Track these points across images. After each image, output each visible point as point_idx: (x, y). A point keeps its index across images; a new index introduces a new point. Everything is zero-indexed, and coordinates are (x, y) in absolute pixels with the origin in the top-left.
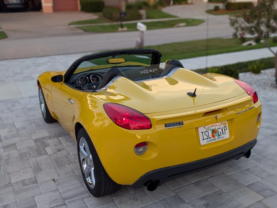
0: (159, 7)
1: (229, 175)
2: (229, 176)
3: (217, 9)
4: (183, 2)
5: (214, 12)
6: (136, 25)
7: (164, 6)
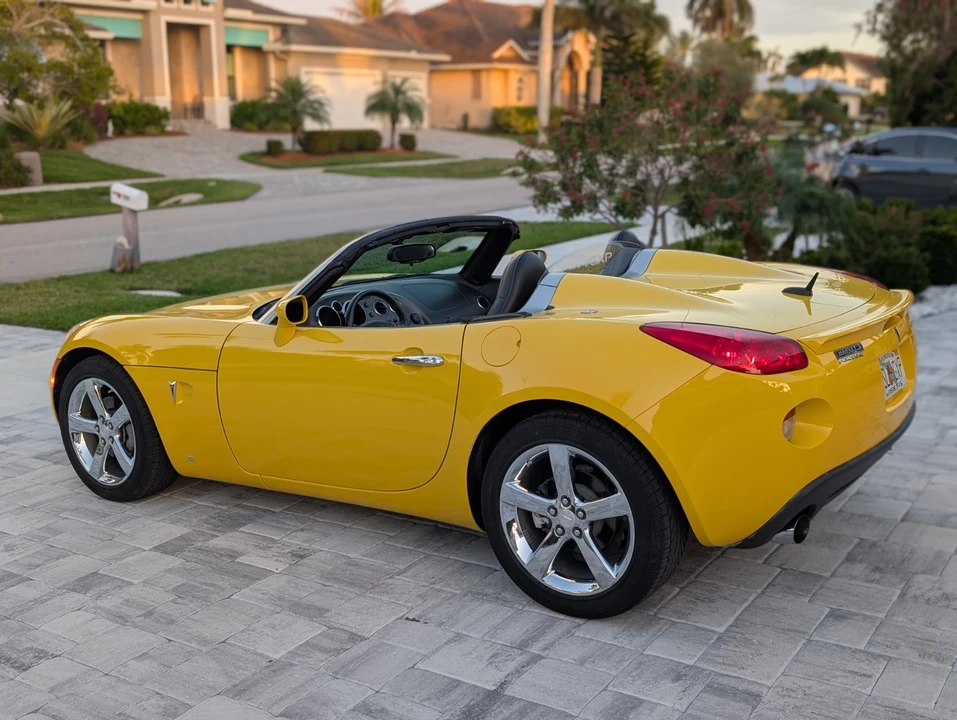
0: (72, 144)
1: (836, 509)
2: (840, 511)
3: (274, 149)
4: (152, 129)
5: (268, 160)
6: (106, 192)
7: (88, 141)
